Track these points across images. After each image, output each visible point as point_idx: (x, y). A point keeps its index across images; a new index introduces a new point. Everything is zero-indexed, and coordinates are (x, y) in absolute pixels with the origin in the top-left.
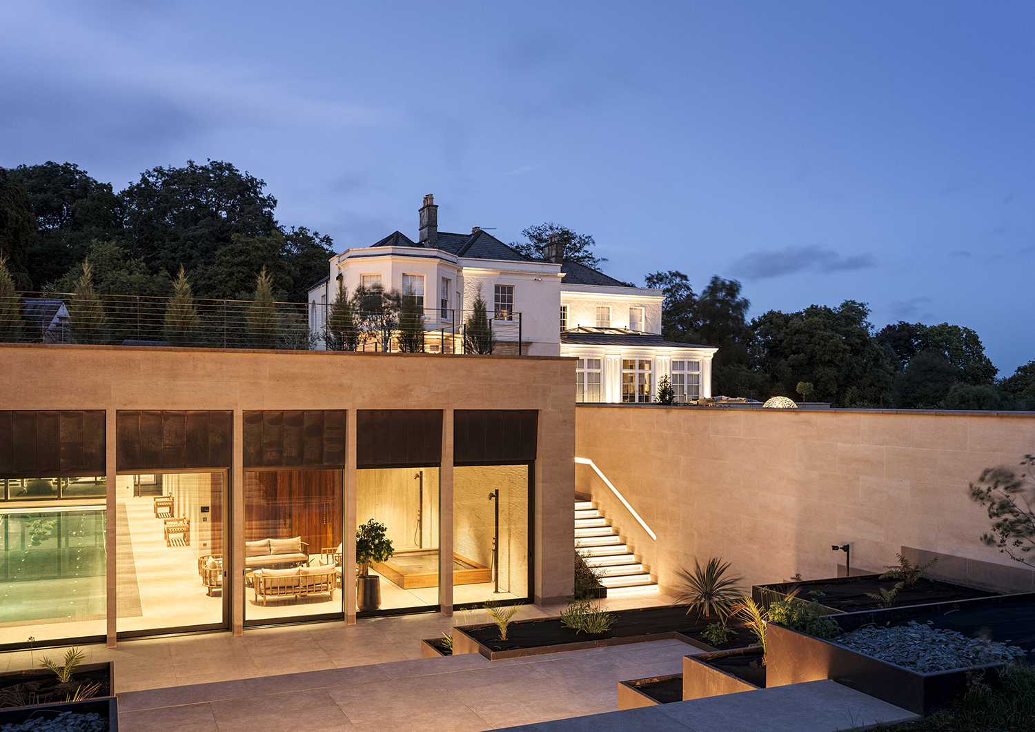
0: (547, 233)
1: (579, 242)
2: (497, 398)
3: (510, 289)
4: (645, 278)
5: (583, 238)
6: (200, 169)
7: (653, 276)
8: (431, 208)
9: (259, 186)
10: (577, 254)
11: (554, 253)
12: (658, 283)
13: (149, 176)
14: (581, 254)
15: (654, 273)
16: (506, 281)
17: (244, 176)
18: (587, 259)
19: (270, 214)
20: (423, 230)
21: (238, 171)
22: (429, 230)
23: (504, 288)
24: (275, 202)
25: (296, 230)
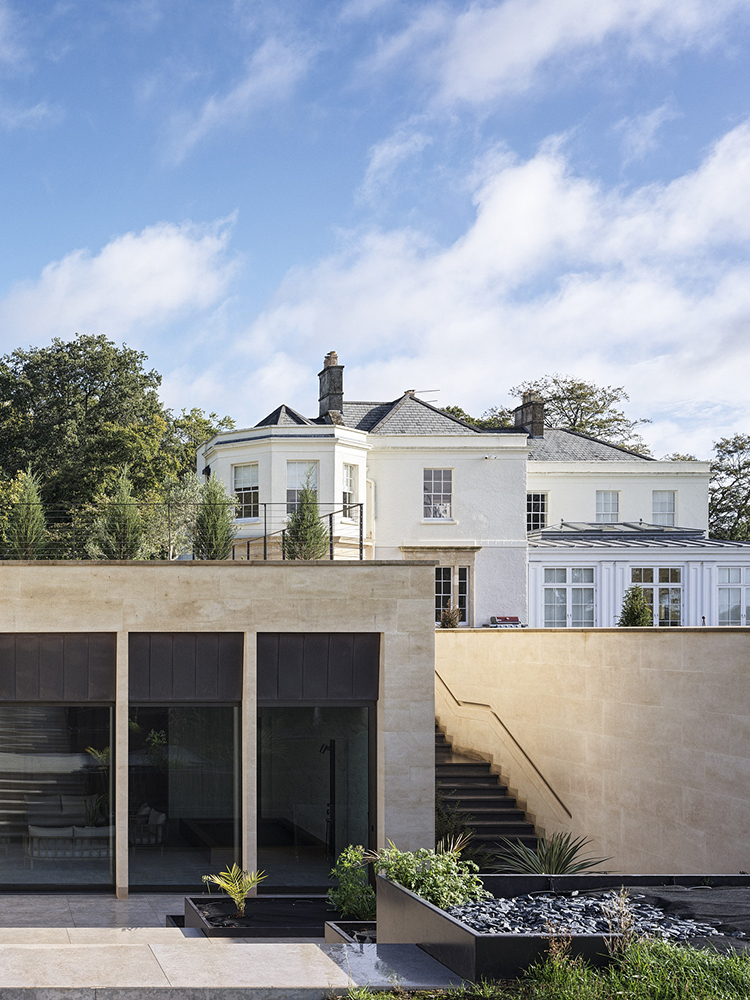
0: (550, 390)
1: (601, 399)
2: (317, 616)
3: (448, 474)
4: (713, 446)
5: (608, 392)
6: (67, 346)
7: (728, 442)
8: (334, 370)
9: (139, 359)
10: (599, 416)
11: (530, 419)
12: (736, 452)
13: (8, 362)
14: (604, 416)
15: (730, 437)
16: (438, 463)
17: (121, 349)
18: (616, 422)
19: (153, 393)
20: (324, 401)
21: (113, 343)
22: (330, 400)
23: (438, 472)
24: (159, 379)
25: (188, 413)
